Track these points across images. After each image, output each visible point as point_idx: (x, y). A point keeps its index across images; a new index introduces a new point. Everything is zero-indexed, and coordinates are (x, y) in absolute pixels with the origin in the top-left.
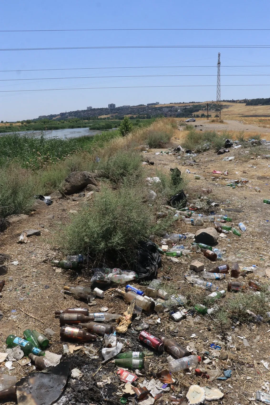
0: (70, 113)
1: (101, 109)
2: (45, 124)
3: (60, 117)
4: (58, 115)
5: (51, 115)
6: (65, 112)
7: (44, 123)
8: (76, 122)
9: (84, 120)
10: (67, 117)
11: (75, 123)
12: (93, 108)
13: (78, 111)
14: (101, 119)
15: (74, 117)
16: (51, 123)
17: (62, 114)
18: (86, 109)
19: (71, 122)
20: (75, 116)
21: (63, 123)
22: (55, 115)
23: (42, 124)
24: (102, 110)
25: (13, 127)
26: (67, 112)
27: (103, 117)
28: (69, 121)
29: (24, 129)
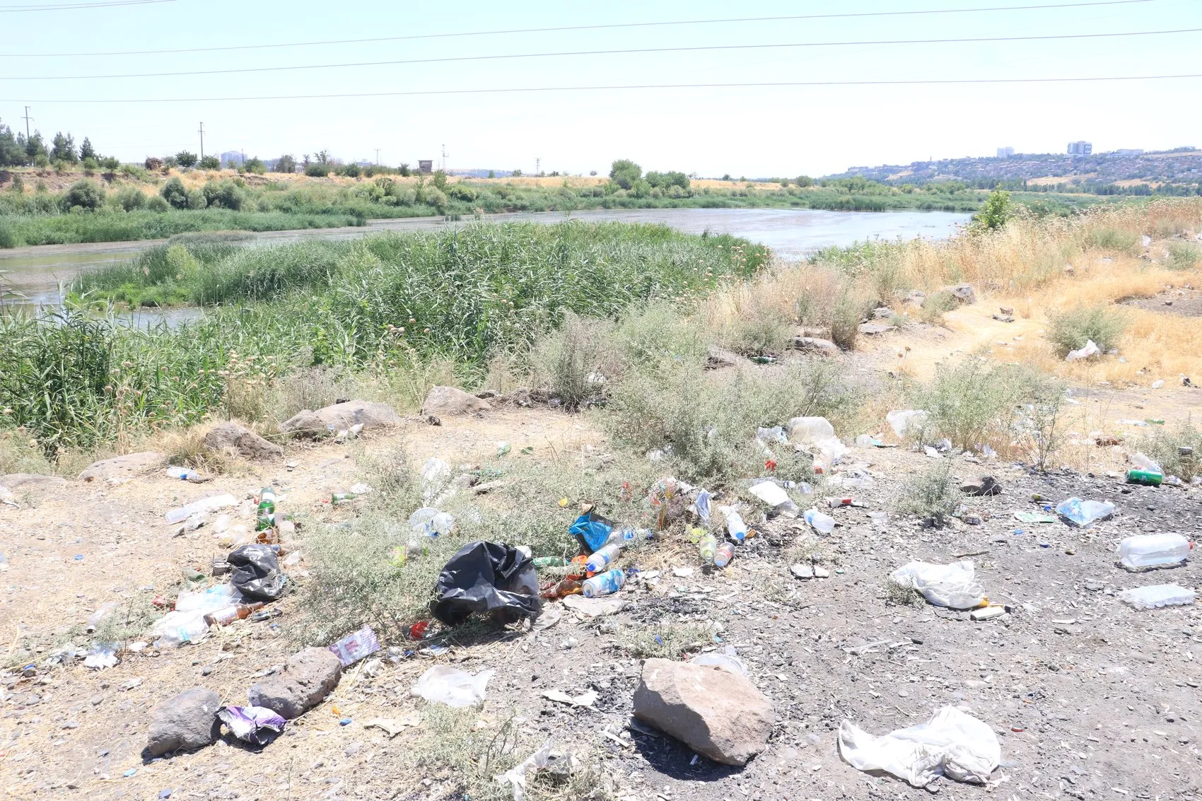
0: (943, 166)
1: (1042, 156)
2: (853, 191)
3: (912, 173)
4: (906, 167)
5: (885, 166)
6: (927, 160)
7: (850, 189)
8: (952, 193)
9: (982, 187)
10: (932, 176)
11: (949, 195)
12: (1016, 152)
13: (969, 159)
14: (1035, 188)
15: (952, 177)
16: (871, 190)
17: (918, 166)
18: (993, 154)
19: (934, 190)
20: (956, 173)
21: (910, 192)
22: (897, 166)
23: (842, 193)
24: (1046, 160)
25: (755, 195)
26: (935, 159)
27: (1042, 182)
28: (929, 189)
29: (784, 201)
